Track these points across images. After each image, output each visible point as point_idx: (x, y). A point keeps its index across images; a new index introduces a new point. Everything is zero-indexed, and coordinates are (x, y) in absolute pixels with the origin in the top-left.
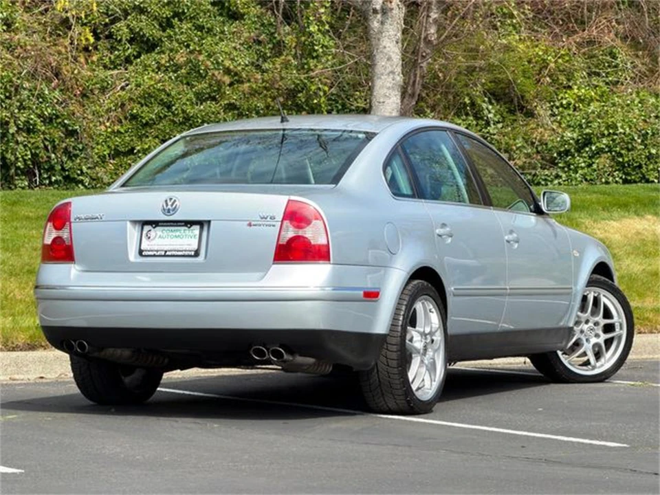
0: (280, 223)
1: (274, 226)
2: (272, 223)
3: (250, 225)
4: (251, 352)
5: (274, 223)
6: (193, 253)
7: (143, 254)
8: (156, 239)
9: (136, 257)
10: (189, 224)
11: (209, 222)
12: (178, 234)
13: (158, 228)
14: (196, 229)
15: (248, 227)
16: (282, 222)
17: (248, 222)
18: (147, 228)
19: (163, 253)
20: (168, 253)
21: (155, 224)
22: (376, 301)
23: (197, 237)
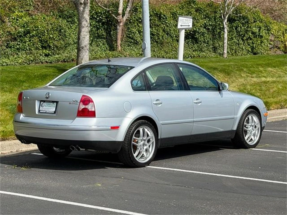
0: (79, 103)
1: (77, 104)
2: (76, 103)
3: (70, 103)
4: (70, 147)
5: (77, 103)
6: (53, 112)
7: (40, 111)
8: (44, 107)
9: (38, 113)
10: (53, 102)
11: (58, 102)
12: (50, 105)
13: (45, 103)
14: (55, 104)
15: (69, 105)
16: (80, 103)
17: (69, 103)
18: (42, 103)
19: (45, 112)
20: (47, 112)
21: (44, 101)
22: (118, 130)
23: (55, 107)
